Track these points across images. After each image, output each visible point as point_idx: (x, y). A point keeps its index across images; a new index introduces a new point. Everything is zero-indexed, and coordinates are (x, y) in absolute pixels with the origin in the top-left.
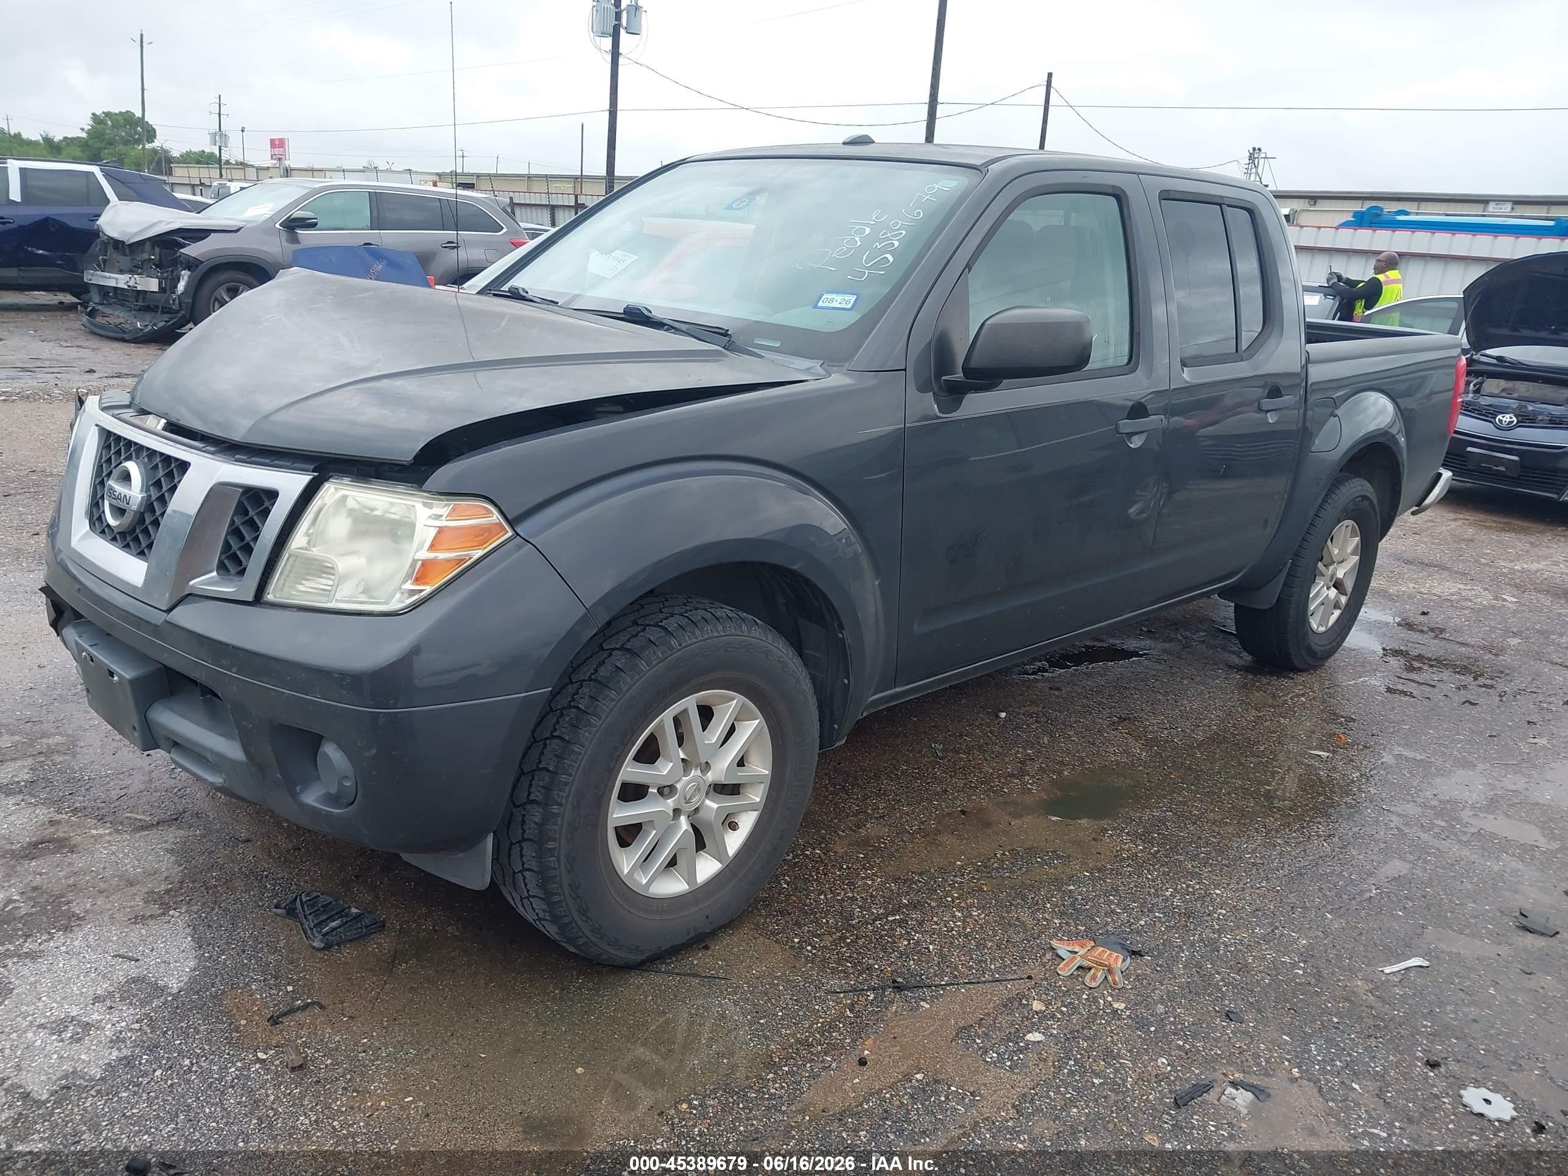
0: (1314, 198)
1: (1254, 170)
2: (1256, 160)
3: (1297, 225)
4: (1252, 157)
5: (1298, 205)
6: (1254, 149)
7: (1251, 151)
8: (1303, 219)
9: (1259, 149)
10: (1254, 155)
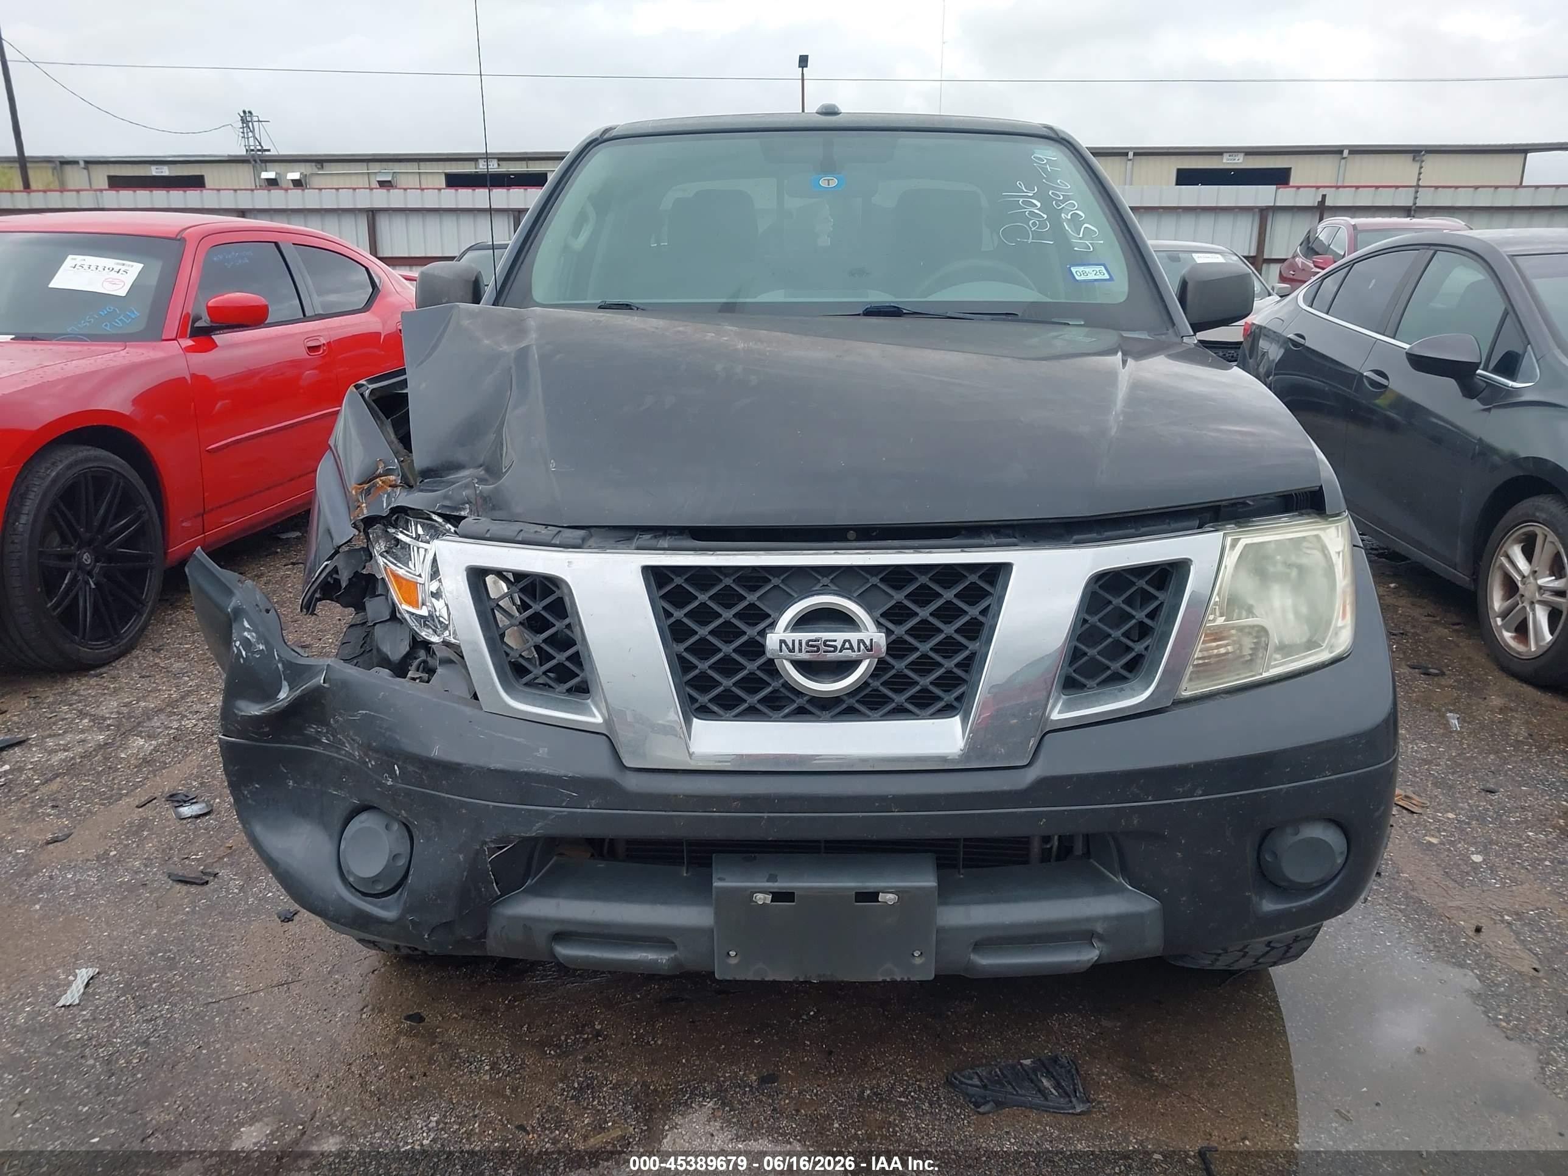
0: (320, 161)
1: (250, 134)
2: (250, 124)
3: (282, 189)
4: (243, 120)
5: (308, 169)
6: (244, 112)
7: (242, 114)
8: (316, 182)
9: (250, 112)
10: (246, 119)
